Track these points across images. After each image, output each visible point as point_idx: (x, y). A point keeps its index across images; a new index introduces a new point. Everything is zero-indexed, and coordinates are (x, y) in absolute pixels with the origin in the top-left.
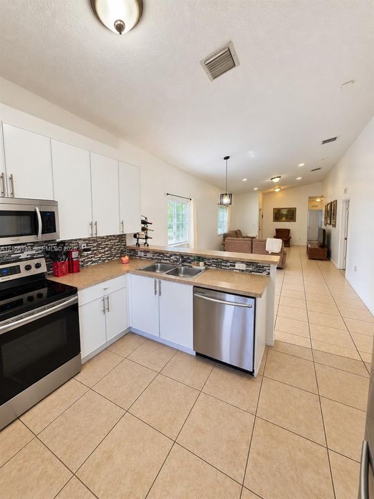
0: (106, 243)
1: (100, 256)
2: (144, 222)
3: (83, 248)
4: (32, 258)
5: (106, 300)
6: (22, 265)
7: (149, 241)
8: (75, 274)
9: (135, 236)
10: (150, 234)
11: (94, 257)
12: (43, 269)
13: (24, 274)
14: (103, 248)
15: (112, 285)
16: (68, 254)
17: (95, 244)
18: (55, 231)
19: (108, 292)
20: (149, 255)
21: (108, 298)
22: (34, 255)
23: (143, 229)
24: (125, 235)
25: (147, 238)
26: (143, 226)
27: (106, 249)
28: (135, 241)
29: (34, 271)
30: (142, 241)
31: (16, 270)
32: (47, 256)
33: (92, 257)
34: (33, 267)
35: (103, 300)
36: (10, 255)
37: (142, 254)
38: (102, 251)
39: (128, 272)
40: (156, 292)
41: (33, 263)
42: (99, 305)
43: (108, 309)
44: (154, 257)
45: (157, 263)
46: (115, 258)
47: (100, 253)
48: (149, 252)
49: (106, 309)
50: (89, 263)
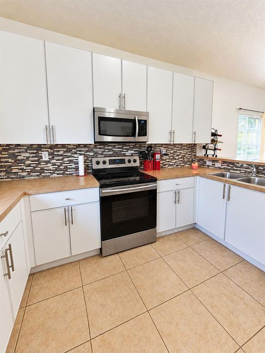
0: (180, 151)
1: (175, 161)
2: (214, 135)
3: (164, 153)
4: (132, 155)
5: (177, 193)
6: (127, 159)
7: (217, 152)
8: (157, 171)
9: (204, 147)
10: (219, 146)
11: (170, 162)
12: (137, 164)
13: (127, 165)
14: (178, 156)
15: (183, 183)
16: (154, 155)
17: (172, 152)
18: (146, 135)
19: (179, 187)
20: (218, 165)
21: (179, 192)
22: (133, 154)
23: (213, 141)
24: (196, 144)
25: (215, 149)
26: (213, 138)
27: (180, 157)
28: (204, 151)
29: (132, 164)
30: (210, 153)
31: (123, 161)
32: (141, 156)
33: (169, 162)
34: (132, 161)
35: (175, 193)
36: (121, 151)
37: (210, 163)
38: (177, 158)
39: (197, 175)
40: (224, 196)
41: (132, 159)
42: (172, 196)
43: (179, 201)
44: (223, 167)
45: (227, 172)
46: (187, 165)
47: (176, 159)
48: (217, 161)
49: (177, 201)
50: (167, 166)
